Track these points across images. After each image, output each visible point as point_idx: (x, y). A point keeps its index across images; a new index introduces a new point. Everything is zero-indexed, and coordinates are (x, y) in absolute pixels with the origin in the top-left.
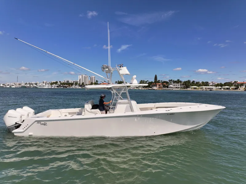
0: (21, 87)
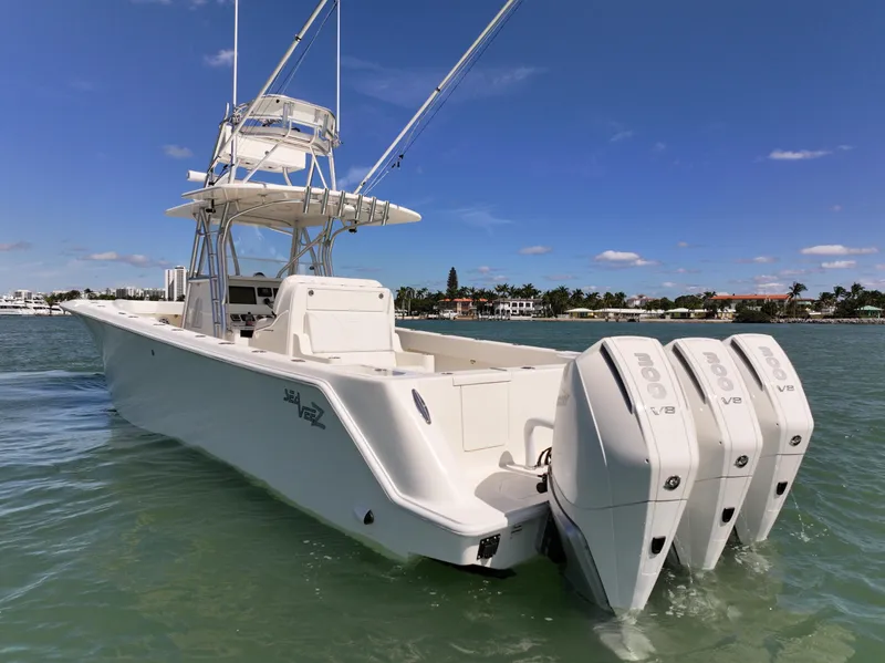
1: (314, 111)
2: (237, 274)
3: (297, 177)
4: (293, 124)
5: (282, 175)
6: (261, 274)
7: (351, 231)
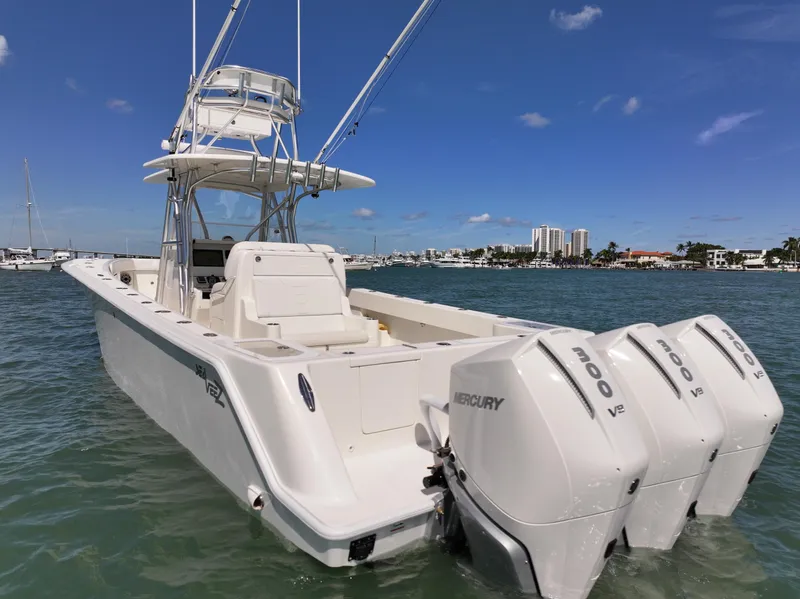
1: (271, 82)
2: (207, 237)
3: (264, 145)
4: (250, 93)
5: (249, 142)
6: (229, 237)
7: (314, 195)
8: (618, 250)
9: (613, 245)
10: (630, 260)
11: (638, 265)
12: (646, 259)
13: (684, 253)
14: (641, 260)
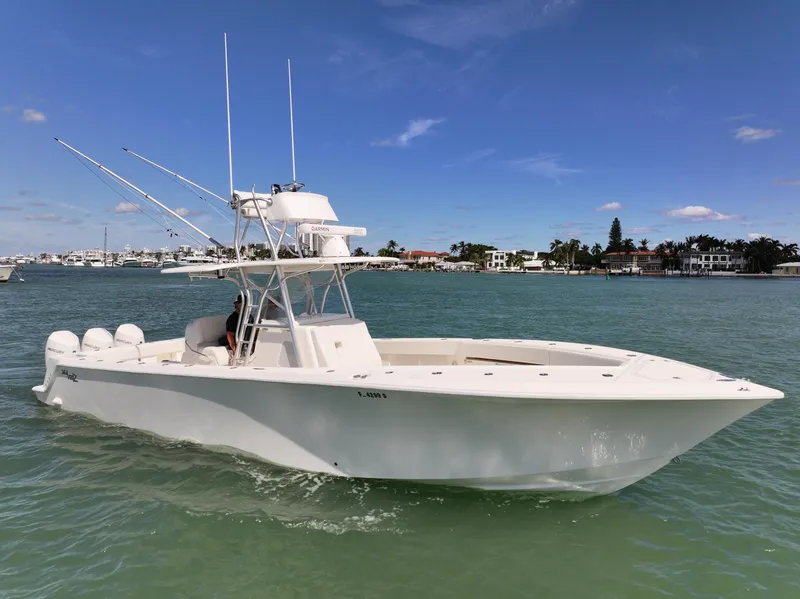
0: (124, 266)
8: (397, 249)
9: (393, 244)
10: (410, 260)
11: (418, 266)
12: (426, 260)
13: (457, 254)
14: (421, 261)
